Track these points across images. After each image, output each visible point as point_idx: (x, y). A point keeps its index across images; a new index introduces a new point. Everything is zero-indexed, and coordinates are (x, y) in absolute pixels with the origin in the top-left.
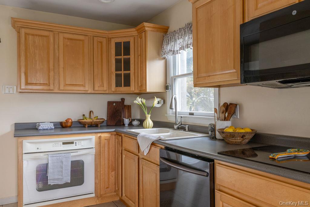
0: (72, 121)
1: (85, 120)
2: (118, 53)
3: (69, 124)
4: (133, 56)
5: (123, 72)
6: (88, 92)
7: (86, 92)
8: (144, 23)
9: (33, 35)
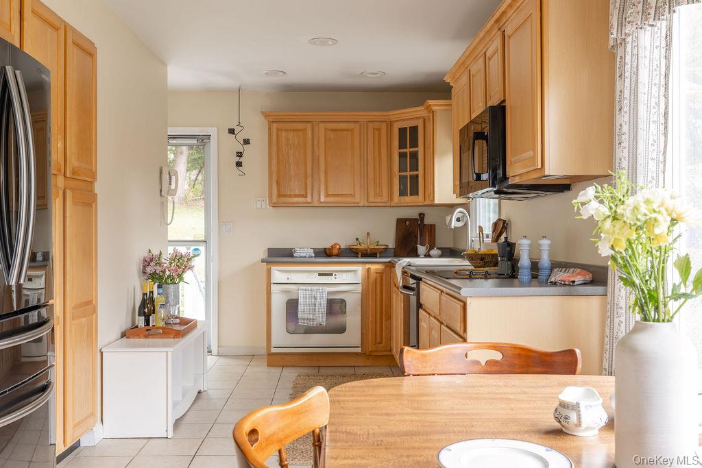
0: (340, 246)
1: (358, 247)
2: (402, 145)
3: (335, 251)
4: (422, 147)
5: (408, 173)
6: (360, 205)
7: (357, 205)
8: (429, 101)
9: (286, 130)
